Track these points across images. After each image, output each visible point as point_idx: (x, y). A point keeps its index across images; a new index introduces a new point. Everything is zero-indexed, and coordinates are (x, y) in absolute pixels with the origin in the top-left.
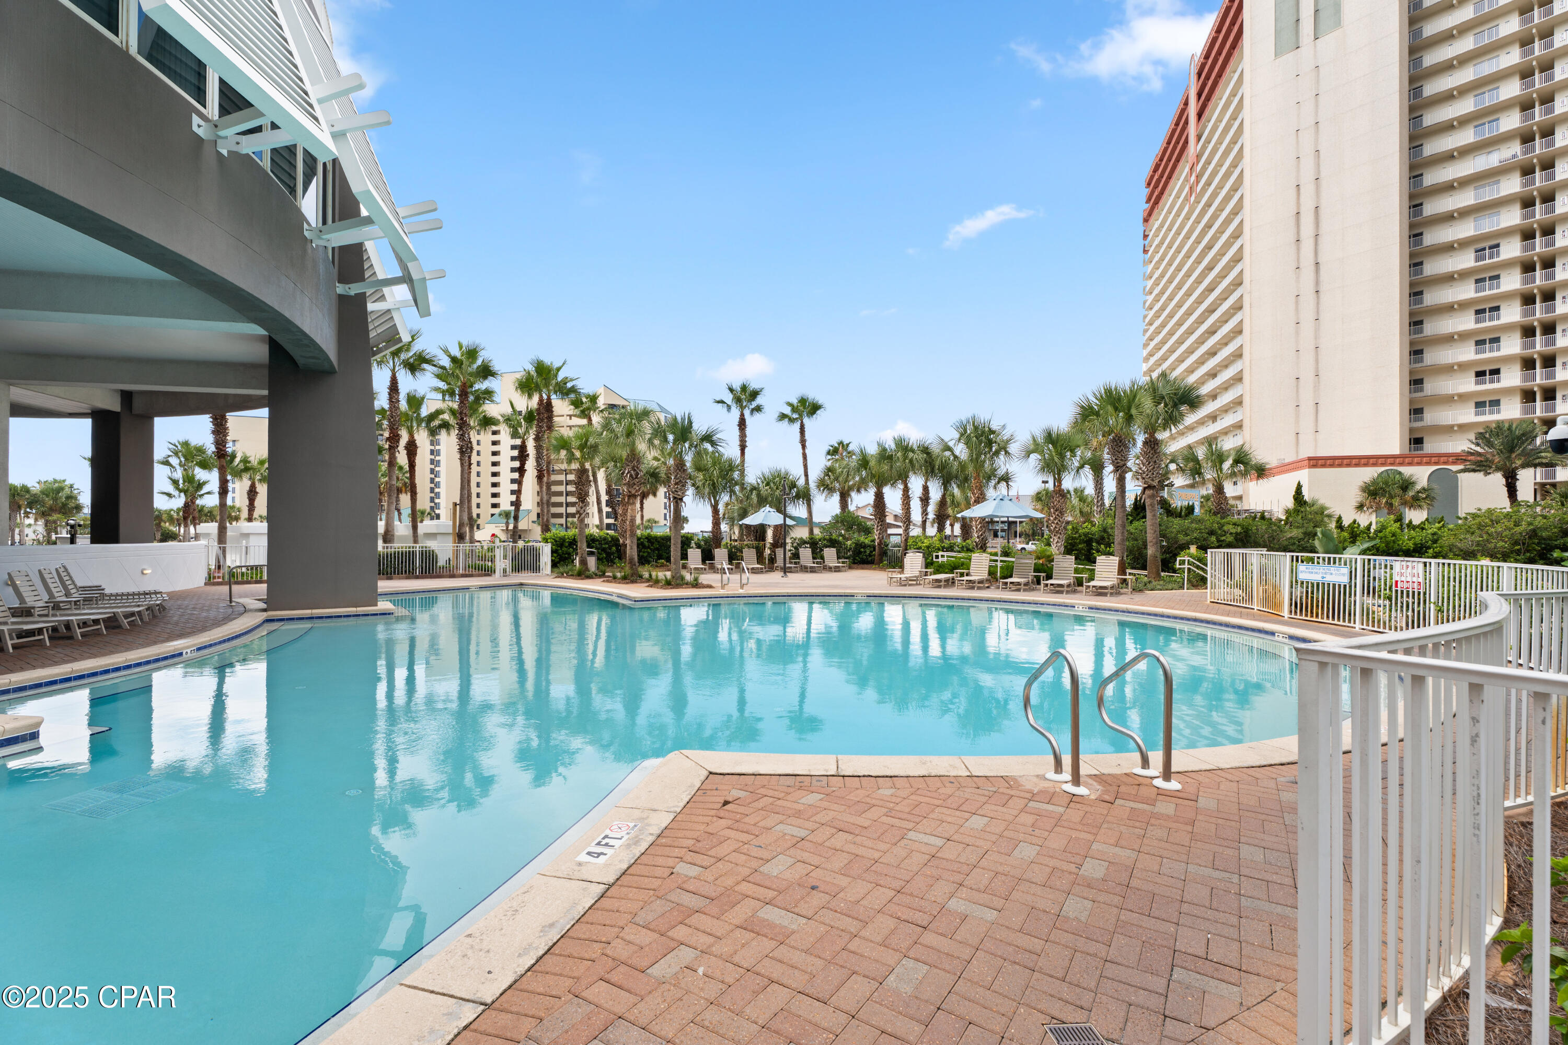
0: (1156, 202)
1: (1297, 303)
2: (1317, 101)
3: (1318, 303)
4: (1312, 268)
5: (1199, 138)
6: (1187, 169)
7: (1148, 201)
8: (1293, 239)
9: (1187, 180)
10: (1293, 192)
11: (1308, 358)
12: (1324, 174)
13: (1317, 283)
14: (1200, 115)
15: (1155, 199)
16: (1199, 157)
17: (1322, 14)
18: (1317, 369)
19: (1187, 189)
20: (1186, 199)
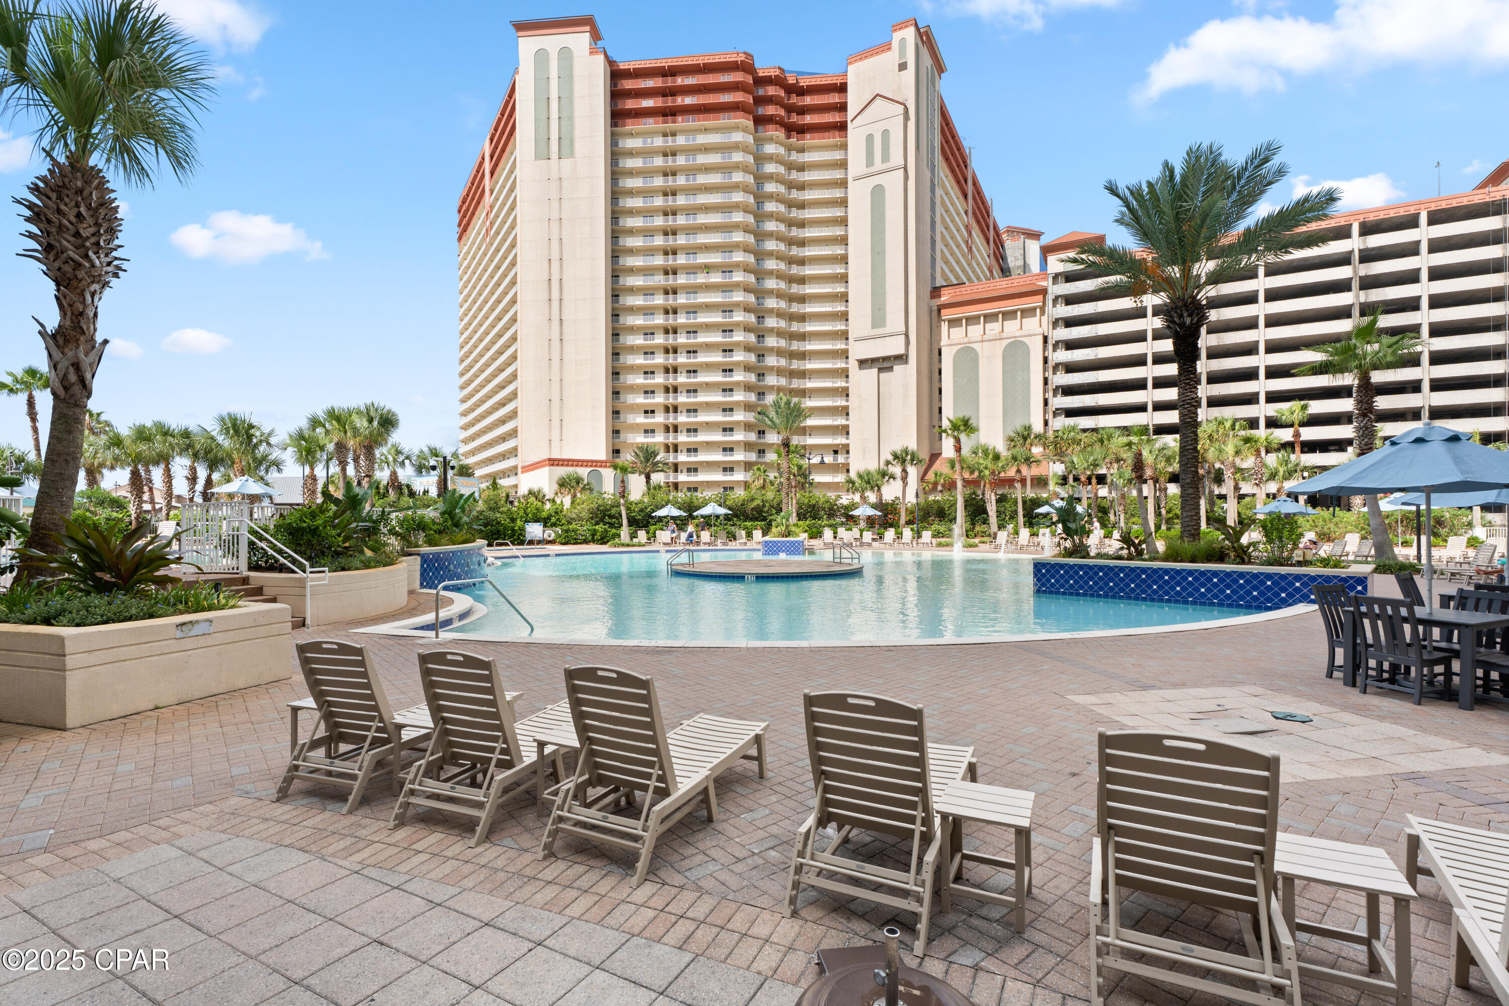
0: (465, 230)
1: (550, 345)
2: (560, 203)
3: (562, 348)
4: (558, 322)
5: (492, 192)
6: (484, 214)
7: (459, 225)
8: (547, 298)
9: (484, 223)
10: (546, 263)
11: (556, 386)
12: (564, 258)
13: (561, 334)
14: (492, 173)
15: (464, 228)
16: (492, 207)
17: (563, 142)
18: (561, 395)
19: (484, 231)
20: (484, 239)
